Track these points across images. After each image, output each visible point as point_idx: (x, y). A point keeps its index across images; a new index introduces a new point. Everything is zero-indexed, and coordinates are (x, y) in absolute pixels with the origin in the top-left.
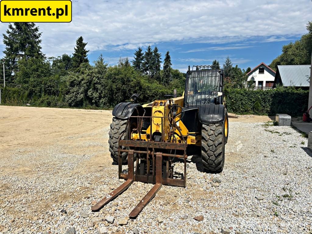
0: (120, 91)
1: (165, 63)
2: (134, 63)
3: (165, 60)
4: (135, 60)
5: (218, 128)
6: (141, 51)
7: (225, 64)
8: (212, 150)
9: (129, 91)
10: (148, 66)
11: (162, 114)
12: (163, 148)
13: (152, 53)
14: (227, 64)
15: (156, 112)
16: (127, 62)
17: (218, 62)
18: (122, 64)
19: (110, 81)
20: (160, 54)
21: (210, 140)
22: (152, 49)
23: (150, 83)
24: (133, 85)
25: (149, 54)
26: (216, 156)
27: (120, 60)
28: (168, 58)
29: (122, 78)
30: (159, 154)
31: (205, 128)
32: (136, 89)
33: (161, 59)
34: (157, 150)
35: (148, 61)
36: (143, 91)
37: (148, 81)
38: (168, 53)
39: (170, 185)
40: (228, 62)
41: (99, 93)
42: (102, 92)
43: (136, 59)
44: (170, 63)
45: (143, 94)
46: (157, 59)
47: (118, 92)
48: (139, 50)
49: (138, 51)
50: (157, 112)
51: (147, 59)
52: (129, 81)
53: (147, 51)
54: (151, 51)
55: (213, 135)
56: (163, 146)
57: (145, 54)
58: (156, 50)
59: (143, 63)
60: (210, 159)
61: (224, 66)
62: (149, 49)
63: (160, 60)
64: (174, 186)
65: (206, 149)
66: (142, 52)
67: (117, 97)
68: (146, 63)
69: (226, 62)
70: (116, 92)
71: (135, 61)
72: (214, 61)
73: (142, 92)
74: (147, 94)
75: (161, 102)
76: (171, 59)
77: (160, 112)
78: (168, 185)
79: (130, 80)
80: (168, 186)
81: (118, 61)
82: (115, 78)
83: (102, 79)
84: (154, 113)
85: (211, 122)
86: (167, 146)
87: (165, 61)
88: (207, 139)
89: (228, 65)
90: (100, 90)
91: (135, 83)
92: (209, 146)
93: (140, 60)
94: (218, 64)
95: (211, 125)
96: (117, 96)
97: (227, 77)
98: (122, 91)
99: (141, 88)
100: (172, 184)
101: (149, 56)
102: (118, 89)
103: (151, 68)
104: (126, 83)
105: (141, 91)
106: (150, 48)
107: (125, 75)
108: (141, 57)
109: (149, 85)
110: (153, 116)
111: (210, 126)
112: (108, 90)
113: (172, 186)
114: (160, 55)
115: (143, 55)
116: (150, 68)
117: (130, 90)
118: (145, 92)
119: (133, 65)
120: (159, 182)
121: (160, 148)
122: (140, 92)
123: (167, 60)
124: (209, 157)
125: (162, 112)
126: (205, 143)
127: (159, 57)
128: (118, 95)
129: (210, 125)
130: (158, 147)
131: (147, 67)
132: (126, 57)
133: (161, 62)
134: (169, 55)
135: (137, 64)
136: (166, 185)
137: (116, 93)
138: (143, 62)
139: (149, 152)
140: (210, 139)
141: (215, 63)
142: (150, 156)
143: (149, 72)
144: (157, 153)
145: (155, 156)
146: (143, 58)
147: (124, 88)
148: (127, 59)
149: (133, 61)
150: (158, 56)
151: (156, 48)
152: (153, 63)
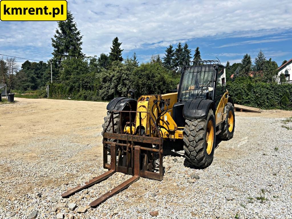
0: (146, 86)
1: (195, 59)
2: (165, 59)
3: (195, 55)
4: (166, 57)
5: (200, 123)
6: (172, 48)
7: (257, 57)
8: (193, 146)
9: (153, 86)
10: (178, 62)
11: (146, 109)
12: (141, 141)
13: (182, 49)
14: (259, 58)
15: (140, 106)
16: (158, 59)
17: (249, 56)
18: (154, 61)
19: (137, 77)
20: (190, 50)
21: (191, 135)
22: (182, 46)
23: (174, 78)
24: (157, 80)
25: (179, 51)
26: (197, 151)
27: (152, 58)
28: (197, 54)
29: (148, 75)
30: (137, 147)
31: (188, 123)
32: (160, 84)
33: (190, 54)
34: (136, 143)
35: (178, 57)
36: (166, 86)
37: (173, 77)
38: (198, 49)
39: (148, 178)
40: (261, 56)
41: (128, 88)
42: (130, 87)
43: (167, 55)
44: (200, 58)
45: (166, 88)
46: (187, 55)
47: (144, 87)
48: (170, 47)
49: (169, 48)
50: (142, 107)
51: (177, 55)
52: (154, 77)
53: (178, 48)
54: (181, 48)
55: (194, 130)
56: (141, 139)
57: (175, 50)
58: (186, 46)
59: (174, 59)
60: (191, 154)
61: (256, 59)
62: (180, 46)
63: (190, 56)
64: (151, 179)
65: (187, 144)
66: (172, 49)
67: (142, 92)
68: (177, 59)
69: (259, 55)
70: (142, 87)
71: (165, 58)
72: (246, 55)
73: (165, 87)
74: (170, 89)
75: (147, 97)
76: (200, 55)
77: (144, 106)
78: (146, 178)
79: (154, 76)
80: (145, 179)
81: (151, 58)
82: (141, 74)
83: (130, 76)
84: (139, 108)
85: (193, 117)
86: (145, 140)
87: (194, 57)
88: (188, 135)
89: (261, 59)
90: (128, 85)
91: (159, 78)
92: (190, 142)
93: (170, 56)
94: (249, 58)
95: (193, 120)
96: (142, 90)
97: (259, 71)
98: (147, 86)
99: (164, 83)
100: (149, 177)
101: (179, 53)
102: (144, 84)
103: (181, 64)
104: (151, 79)
105: (164, 85)
106: (180, 45)
108: (172, 54)
109: (173, 80)
110: (137, 111)
111: (192, 121)
112: (135, 86)
113: (149, 179)
114: (190, 51)
115: (174, 52)
116: (180, 64)
117: (154, 85)
118: (168, 86)
119: (164, 62)
120: (137, 174)
121: (138, 141)
122: (163, 87)
123: (197, 56)
124: (190, 152)
125: (145, 107)
126: (186, 138)
127: (189, 52)
128: (143, 90)
129: (192, 120)
130: (136, 141)
131: (178, 63)
132: (157, 55)
133: (191, 57)
134: (198, 50)
135: (168, 60)
137: (142, 88)
138: (173, 58)
140: (191, 134)
141: (246, 57)
142: (130, 148)
143: (179, 67)
144: (136, 146)
145: (134, 148)
146: (174, 54)
147: (149, 83)
148: (158, 56)
149: (164, 58)
150: (188, 52)
151: (186, 45)
152: (183, 59)
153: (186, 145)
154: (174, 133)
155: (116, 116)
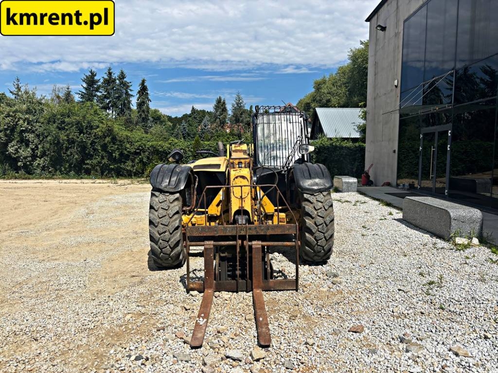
0: (76, 144)
1: (139, 98)
2: (82, 95)
3: (139, 92)
4: (84, 91)
5: (326, 198)
6: (95, 75)
7: (234, 103)
8: (322, 231)
9: (91, 144)
10: (110, 102)
11: (248, 181)
12: (262, 233)
13: (115, 80)
14: (237, 104)
15: (237, 177)
16: (68, 95)
17: (224, 100)
18: (58, 97)
19: (53, 128)
20: (130, 82)
21: (318, 216)
22: (114, 74)
23: (128, 130)
24: (100, 133)
25: (109, 82)
26: (327, 239)
27: (54, 90)
28: (143, 90)
29: (78, 123)
30: (257, 244)
31: (309, 199)
32: (106, 142)
33: (131, 90)
34: (252, 238)
35: (108, 93)
36: (117, 145)
38: (143, 81)
39: (274, 290)
40: (239, 101)
41: (32, 149)
42: (37, 147)
43: (86, 89)
44: (148, 98)
45: (118, 149)
46: (124, 91)
47: (71, 148)
48: (90, 74)
49: (89, 76)
50: (239, 178)
51: (107, 89)
52: (91, 128)
53: (106, 77)
54: (114, 78)
55: (321, 208)
56: (262, 230)
57: (102, 80)
58: (122, 76)
59: (100, 97)
60: (319, 244)
61: (233, 106)
62: (110, 74)
63: (130, 93)
64: (280, 290)
65: (313, 231)
66: (96, 78)
67: (68, 156)
68: (105, 97)
69: (236, 100)
70: (66, 147)
71: (83, 93)
72: (218, 97)
73: (116, 147)
74: (126, 150)
75: (239, 162)
76: (149, 92)
77: (243, 177)
78: (271, 291)
79: (92, 126)
80: (272, 293)
81: (51, 92)
82: (63, 122)
83: (35, 124)
84: (234, 179)
85: (316, 190)
86: (270, 230)
87: (138, 95)
88: (313, 216)
89: (239, 105)
90: (32, 143)
91: (103, 130)
92: (317, 226)
93: (93, 91)
94: (224, 103)
95: (317, 194)
96: (68, 153)
97: (238, 124)
98: (78, 145)
99: (114, 140)
100: (278, 289)
101: (109, 86)
102: (71, 142)
103: (115, 105)
104: (85, 131)
105: (114, 144)
106: (111, 71)
107: (84, 117)
108: (95, 86)
109: (129, 135)
110: (232, 185)
111: (315, 196)
112: (51, 144)
113: (277, 291)
114: (130, 84)
115: (99, 83)
116: (112, 106)
117: (93, 143)
118: (121, 145)
119: (81, 100)
120: (258, 287)
121: (258, 234)
122: (112, 147)
123: (143, 94)
124: (317, 241)
125: (246, 178)
126: (310, 220)
127: (128, 87)
128: (71, 152)
129: (315, 194)
130: (254, 233)
131: (108, 104)
132: (65, 86)
133: (132, 95)
134: (145, 84)
135: (88, 96)
136: (267, 291)
137: (67, 149)
138: (99, 94)
139: (240, 242)
140: (319, 214)
141: (219, 101)
142: (242, 247)
143: (111, 112)
144: (254, 242)
145: (250, 247)
146: (99, 87)
147: (82, 139)
148: (68, 88)
149: (81, 93)
150: (126, 85)
151: (122, 73)
152: (118, 98)
153: (311, 231)
154: (273, 218)
155: (176, 197)
